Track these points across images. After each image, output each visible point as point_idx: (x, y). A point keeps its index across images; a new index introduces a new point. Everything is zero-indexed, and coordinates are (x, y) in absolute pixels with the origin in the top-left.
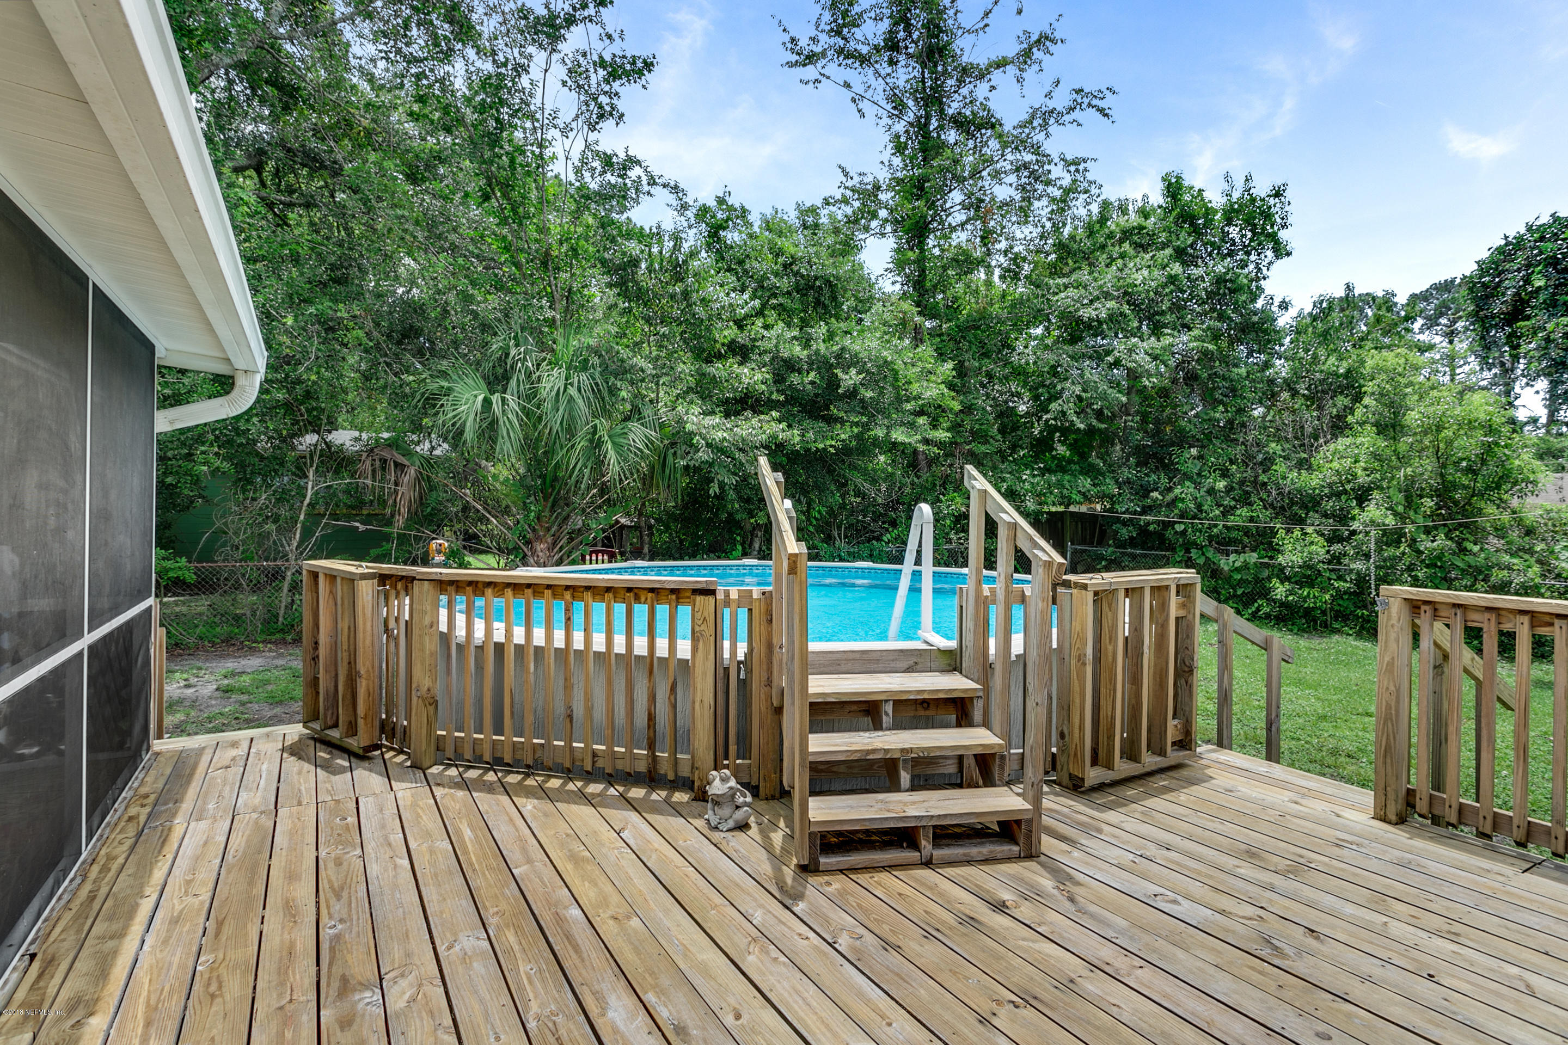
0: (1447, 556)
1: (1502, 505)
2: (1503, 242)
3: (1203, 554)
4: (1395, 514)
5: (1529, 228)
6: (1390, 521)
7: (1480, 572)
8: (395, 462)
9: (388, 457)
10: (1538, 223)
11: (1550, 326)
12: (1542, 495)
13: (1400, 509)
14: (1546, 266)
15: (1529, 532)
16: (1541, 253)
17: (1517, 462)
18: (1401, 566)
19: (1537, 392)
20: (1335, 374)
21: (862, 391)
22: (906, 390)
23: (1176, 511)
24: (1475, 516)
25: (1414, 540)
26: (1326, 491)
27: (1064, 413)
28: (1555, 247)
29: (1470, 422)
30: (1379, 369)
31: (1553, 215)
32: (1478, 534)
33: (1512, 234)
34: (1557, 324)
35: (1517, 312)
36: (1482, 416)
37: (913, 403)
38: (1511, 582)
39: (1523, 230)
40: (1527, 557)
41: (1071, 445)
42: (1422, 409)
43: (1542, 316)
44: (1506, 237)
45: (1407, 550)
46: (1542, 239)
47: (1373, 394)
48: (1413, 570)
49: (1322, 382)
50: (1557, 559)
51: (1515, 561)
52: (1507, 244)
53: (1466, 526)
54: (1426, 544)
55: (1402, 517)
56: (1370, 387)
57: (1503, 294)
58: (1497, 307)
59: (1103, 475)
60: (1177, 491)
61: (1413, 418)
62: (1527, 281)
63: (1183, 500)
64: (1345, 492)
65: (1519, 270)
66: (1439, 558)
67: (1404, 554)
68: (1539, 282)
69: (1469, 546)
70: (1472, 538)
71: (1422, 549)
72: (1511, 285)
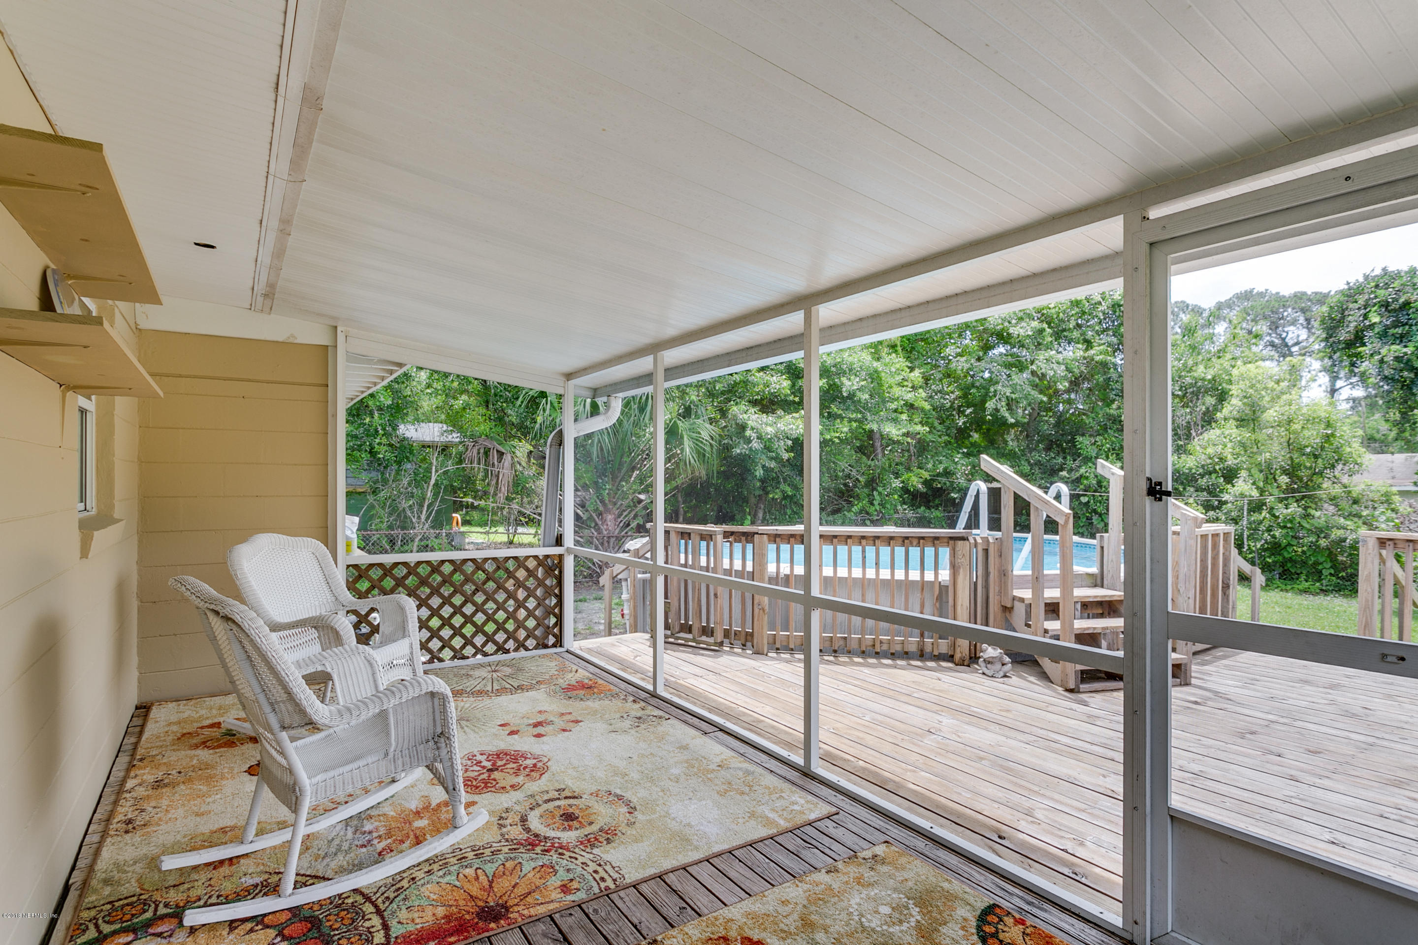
0: (1298, 520)
1: (1336, 481)
2: (1346, 287)
3: (1102, 520)
4: (1258, 488)
5: (1366, 277)
6: (1255, 493)
7: (1322, 531)
8: (498, 451)
9: (490, 446)
10: (1373, 274)
11: (1384, 351)
12: (1365, 473)
13: (1261, 484)
14: (1380, 307)
15: (1356, 502)
16: (1376, 297)
17: (1348, 450)
18: (1262, 528)
19: (1320, 386)
20: (1203, 379)
21: (858, 394)
22: (888, 393)
23: (1082, 487)
24: (1315, 489)
25: (1272, 508)
26: (1201, 471)
27: (997, 410)
28: (1387, 294)
29: (1314, 419)
30: (1242, 377)
31: (1384, 269)
32: (1316, 502)
33: (1352, 280)
34: (1389, 350)
35: (1358, 338)
36: (1323, 415)
37: (896, 403)
38: (1346, 539)
39: (1361, 280)
40: (1356, 519)
41: (984, 433)
42: (1277, 408)
43: (1377, 344)
44: (1348, 283)
45: (1268, 515)
46: (1377, 286)
47: (1238, 396)
48: (1271, 531)
49: (1192, 385)
50: (1377, 521)
51: (1349, 523)
52: (1349, 289)
53: (1309, 497)
54: (1282, 511)
55: (1262, 491)
56: (1234, 390)
57: (1348, 326)
58: (1343, 335)
59: (1019, 458)
60: (1082, 470)
61: (1271, 415)
62: (1365, 317)
63: (1087, 478)
64: (1215, 471)
65: (1359, 309)
66: (1291, 521)
67: (1265, 518)
68: (1375, 319)
69: (1313, 512)
70: (1314, 506)
71: (1277, 514)
72: (1353, 321)
